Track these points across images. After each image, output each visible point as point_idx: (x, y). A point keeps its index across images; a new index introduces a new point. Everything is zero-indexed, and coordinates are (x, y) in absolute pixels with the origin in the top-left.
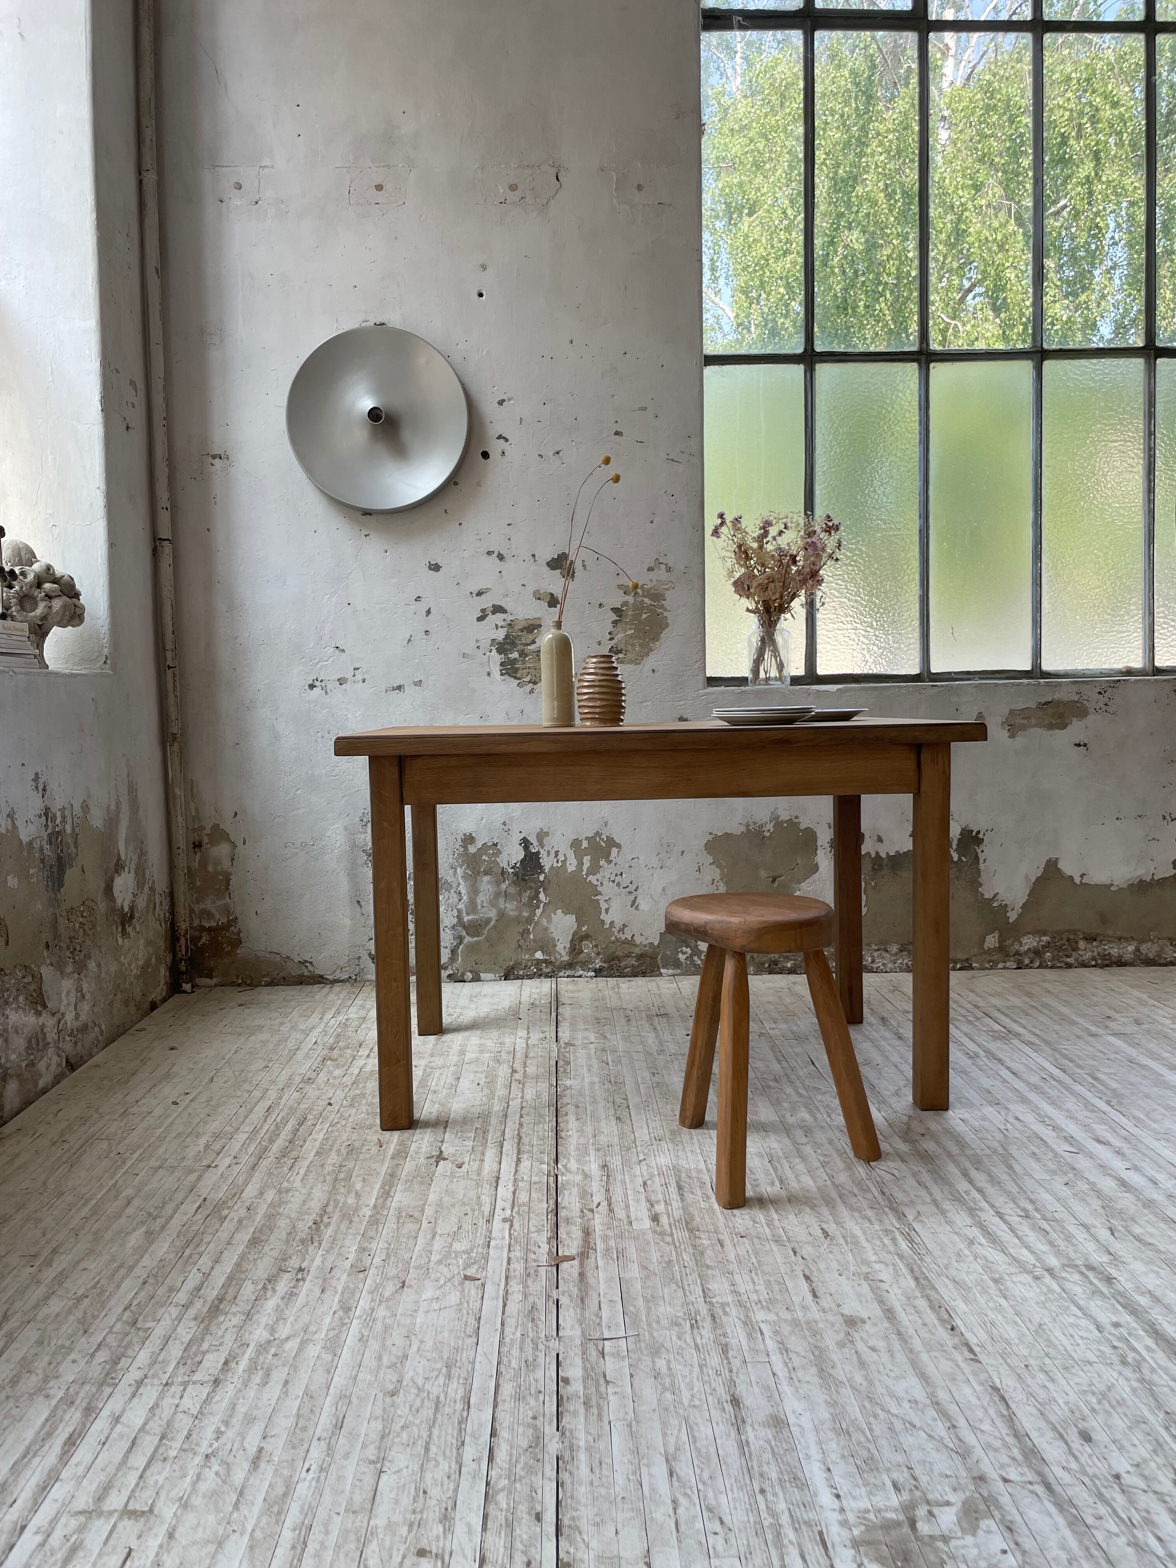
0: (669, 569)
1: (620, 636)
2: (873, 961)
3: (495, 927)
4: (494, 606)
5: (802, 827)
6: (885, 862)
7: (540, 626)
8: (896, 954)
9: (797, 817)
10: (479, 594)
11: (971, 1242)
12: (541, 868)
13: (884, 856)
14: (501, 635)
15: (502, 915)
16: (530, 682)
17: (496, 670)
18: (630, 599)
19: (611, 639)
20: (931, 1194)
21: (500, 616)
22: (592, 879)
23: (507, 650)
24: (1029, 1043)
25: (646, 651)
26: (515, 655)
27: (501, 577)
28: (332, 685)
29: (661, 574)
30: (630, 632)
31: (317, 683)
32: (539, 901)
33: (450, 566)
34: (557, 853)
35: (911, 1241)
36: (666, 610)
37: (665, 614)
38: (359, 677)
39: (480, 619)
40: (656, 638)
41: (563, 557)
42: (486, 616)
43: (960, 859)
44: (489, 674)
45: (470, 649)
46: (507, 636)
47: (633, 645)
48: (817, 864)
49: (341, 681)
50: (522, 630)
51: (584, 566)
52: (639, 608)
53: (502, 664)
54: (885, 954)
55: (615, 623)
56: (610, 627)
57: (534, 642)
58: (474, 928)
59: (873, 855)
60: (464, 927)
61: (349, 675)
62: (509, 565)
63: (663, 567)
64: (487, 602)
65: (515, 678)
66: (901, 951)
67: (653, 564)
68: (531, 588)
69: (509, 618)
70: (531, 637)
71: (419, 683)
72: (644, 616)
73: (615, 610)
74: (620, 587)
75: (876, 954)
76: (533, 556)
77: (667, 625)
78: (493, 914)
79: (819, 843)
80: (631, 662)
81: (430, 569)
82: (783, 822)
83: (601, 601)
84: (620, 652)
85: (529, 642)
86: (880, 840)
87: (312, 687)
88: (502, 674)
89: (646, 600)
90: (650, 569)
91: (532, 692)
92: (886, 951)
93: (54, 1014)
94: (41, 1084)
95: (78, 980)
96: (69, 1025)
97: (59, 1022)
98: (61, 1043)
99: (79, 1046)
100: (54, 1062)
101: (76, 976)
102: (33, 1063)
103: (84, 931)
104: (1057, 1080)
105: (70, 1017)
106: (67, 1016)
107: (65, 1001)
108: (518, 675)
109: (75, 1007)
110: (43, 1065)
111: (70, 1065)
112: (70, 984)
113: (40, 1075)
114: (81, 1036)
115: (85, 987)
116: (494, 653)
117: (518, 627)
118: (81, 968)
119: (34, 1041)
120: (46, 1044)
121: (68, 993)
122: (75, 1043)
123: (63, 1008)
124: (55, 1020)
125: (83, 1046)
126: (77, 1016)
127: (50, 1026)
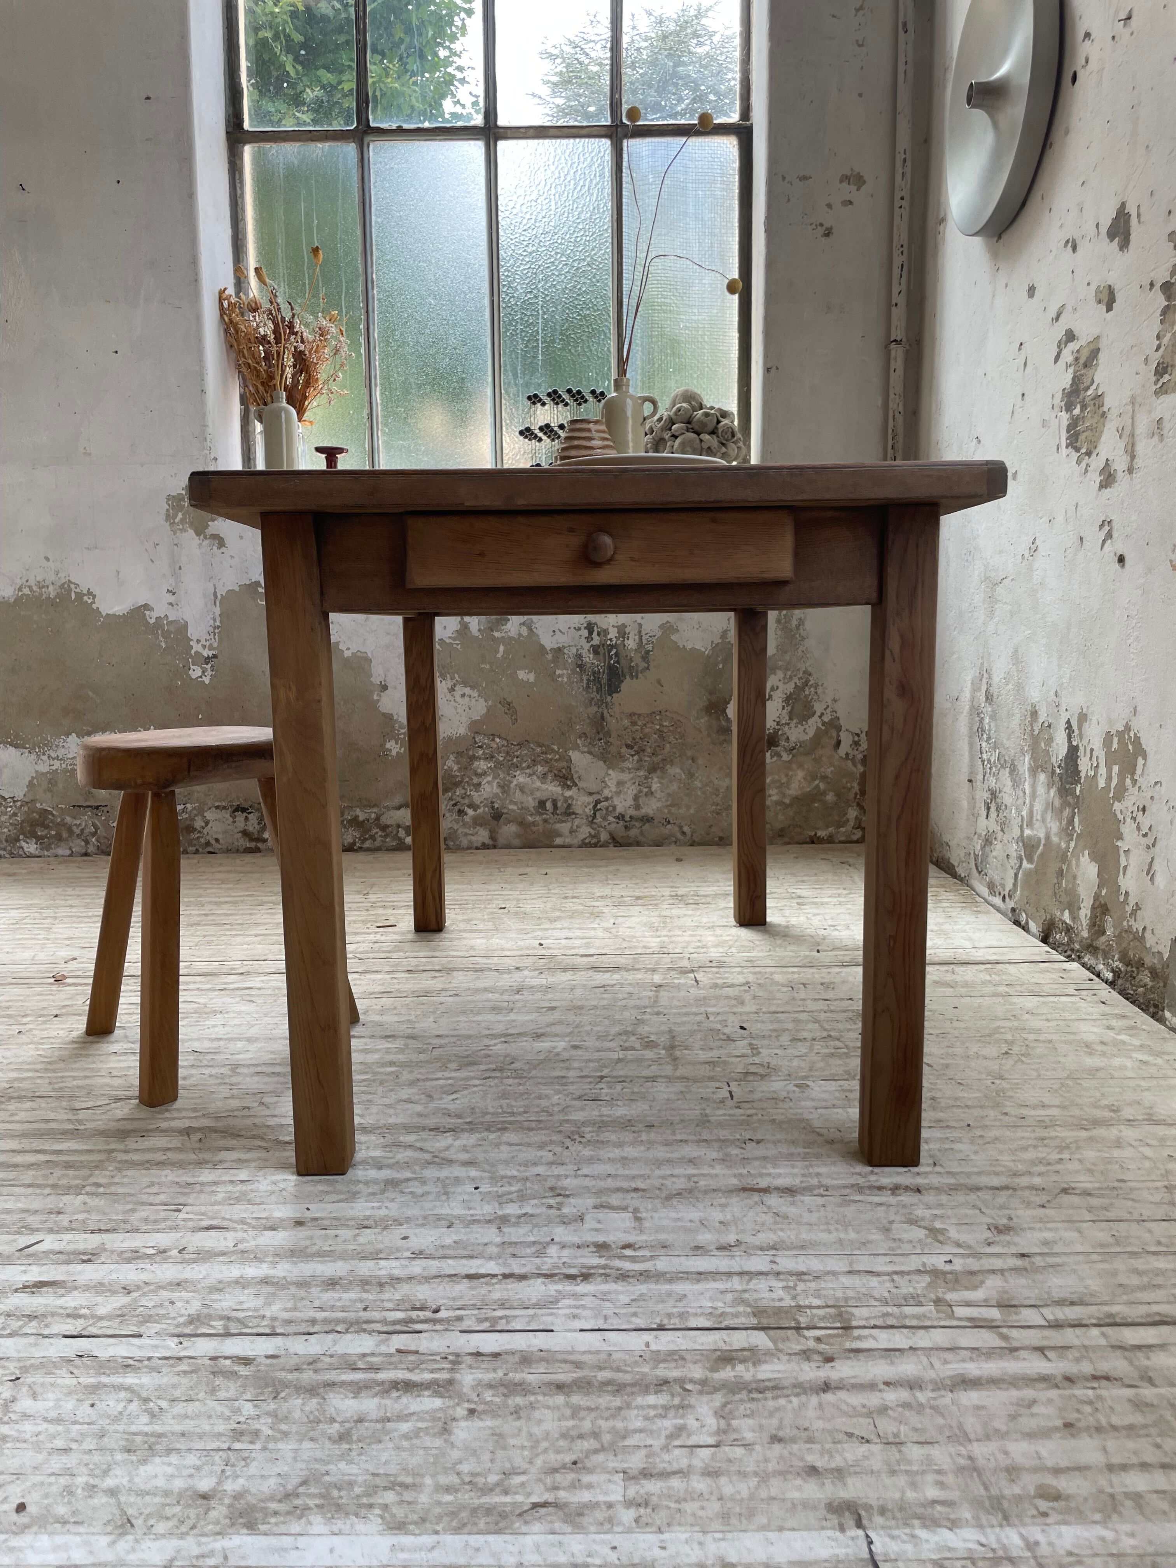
1: (1167, 339)
3: (1042, 854)
4: (1067, 332)
7: (1098, 351)
10: (1058, 317)
12: (1078, 772)
14: (1066, 380)
15: (1048, 837)
16: (1086, 453)
17: (1064, 439)
19: (1158, 348)
21: (1070, 347)
22: (1117, 806)
23: (1072, 403)
27: (1073, 280)
32: (1074, 828)
33: (1041, 282)
34: (1092, 750)
39: (1057, 359)
41: (1122, 210)
42: (1061, 350)
44: (1059, 450)
45: (1047, 411)
46: (1073, 379)
50: (1085, 365)
51: (1139, 216)
53: (1068, 429)
55: (1165, 312)
56: (1157, 325)
57: (1093, 382)
58: (1029, 847)
60: (1023, 842)
62: (1079, 255)
64: (1062, 329)
65: (1077, 449)
68: (1093, 287)
69: (1077, 346)
70: (1090, 373)
71: (1015, 476)
73: (1165, 288)
76: (1097, 226)
78: (1042, 835)
81: (1029, 296)
83: (1153, 275)
84: (1165, 370)
85: (1089, 382)
88: (1067, 447)
91: (1086, 470)
93: (591, 794)
94: (558, 841)
95: (646, 778)
96: (620, 809)
97: (598, 802)
98: (599, 820)
99: (633, 833)
100: (585, 831)
101: (642, 773)
102: (545, 821)
103: (662, 738)
104: (419, 1327)
105: (623, 804)
106: (616, 801)
107: (614, 789)
108: (1078, 444)
109: (636, 798)
110: (564, 827)
111: (616, 842)
112: (625, 776)
113: (560, 835)
114: (637, 824)
115: (655, 786)
116: (1064, 413)
117: (1082, 361)
118: (653, 769)
119: (549, 805)
120: (569, 812)
121: (620, 783)
122: (626, 827)
123: (606, 793)
124: (591, 799)
125: (642, 834)
126: (637, 807)
127: (582, 803)
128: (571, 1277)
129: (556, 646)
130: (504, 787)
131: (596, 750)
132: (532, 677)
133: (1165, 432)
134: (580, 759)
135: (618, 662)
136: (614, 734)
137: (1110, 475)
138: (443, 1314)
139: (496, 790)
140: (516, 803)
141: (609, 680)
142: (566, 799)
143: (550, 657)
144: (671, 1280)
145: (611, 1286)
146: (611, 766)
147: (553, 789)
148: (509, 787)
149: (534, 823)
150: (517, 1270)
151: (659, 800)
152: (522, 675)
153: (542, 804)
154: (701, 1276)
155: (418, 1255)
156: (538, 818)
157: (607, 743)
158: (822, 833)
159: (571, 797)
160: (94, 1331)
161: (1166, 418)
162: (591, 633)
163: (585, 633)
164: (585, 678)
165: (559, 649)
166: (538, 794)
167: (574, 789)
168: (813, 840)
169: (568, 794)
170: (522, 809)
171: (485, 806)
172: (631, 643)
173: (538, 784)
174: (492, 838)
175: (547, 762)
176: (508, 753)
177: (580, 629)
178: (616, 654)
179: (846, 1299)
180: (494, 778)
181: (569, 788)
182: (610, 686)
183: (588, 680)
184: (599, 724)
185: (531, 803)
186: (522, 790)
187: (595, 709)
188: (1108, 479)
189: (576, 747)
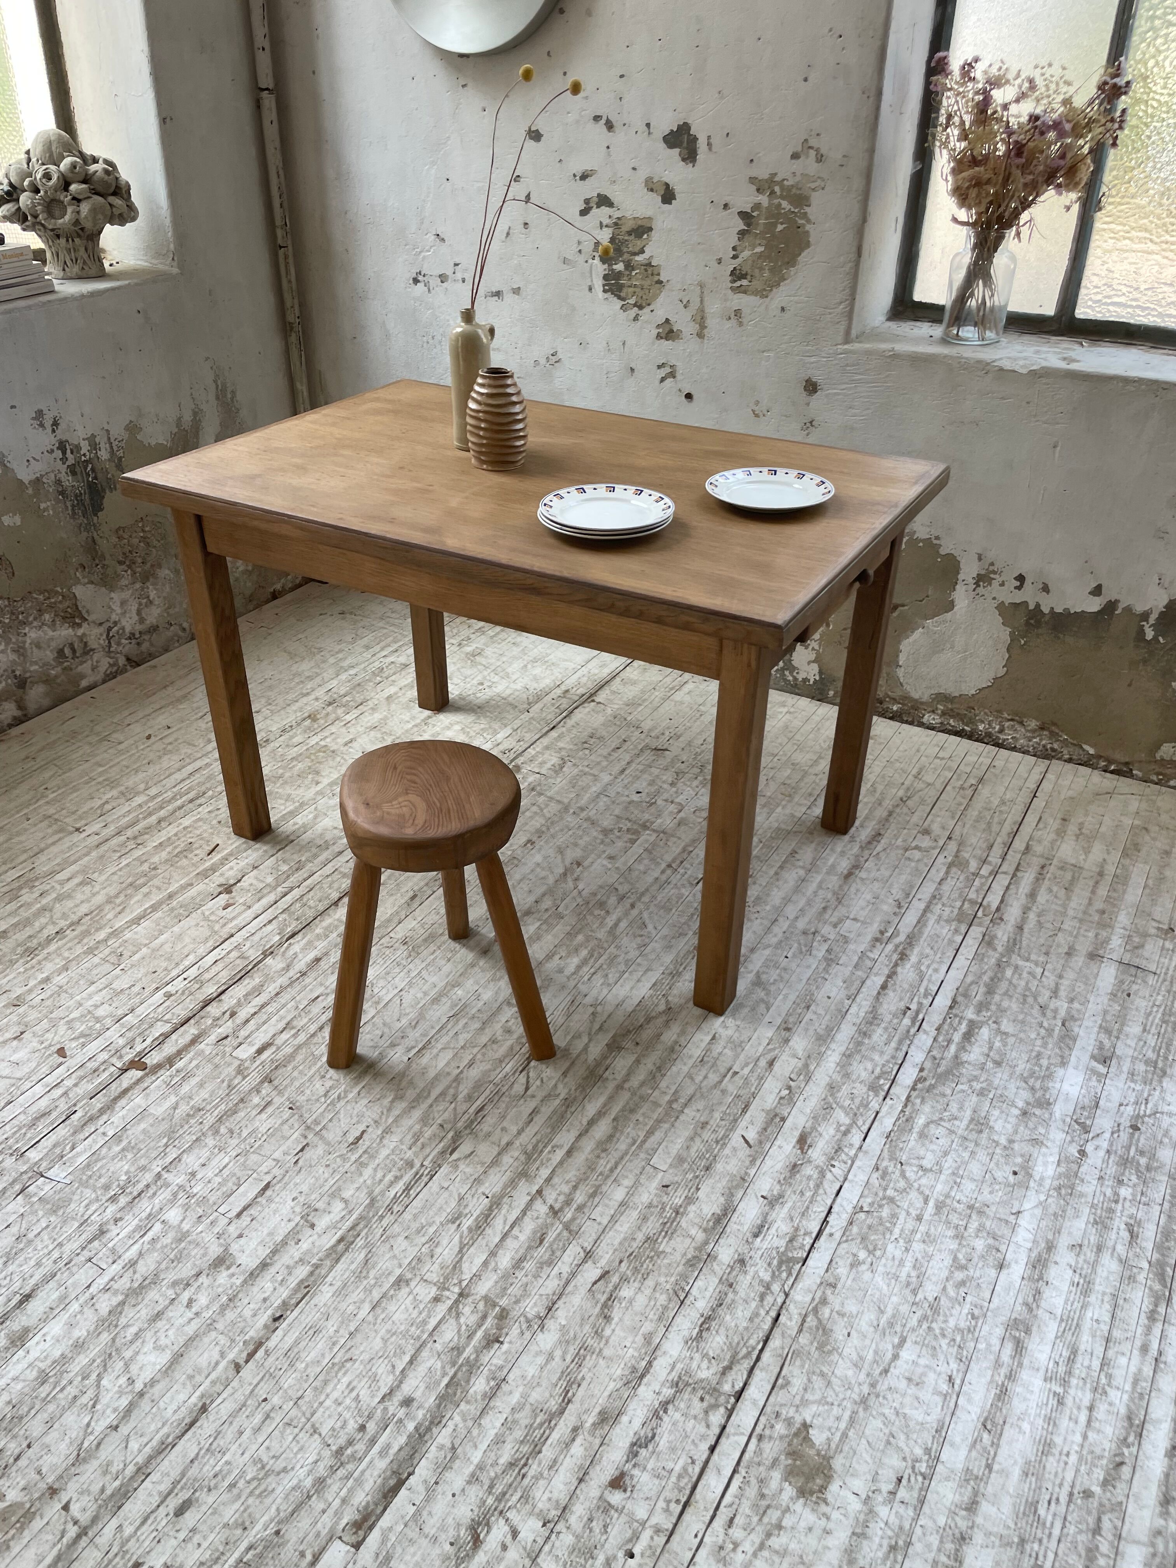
0: (820, 158)
1: (746, 254)
2: (1001, 731)
4: (599, 195)
5: (943, 551)
6: (1047, 618)
7: (650, 229)
8: (1034, 731)
9: (937, 538)
10: (584, 177)
11: (455, 1219)
13: (1046, 610)
14: (605, 236)
16: (635, 305)
17: (598, 283)
18: (764, 200)
19: (735, 257)
20: (520, 1133)
21: (605, 210)
23: (612, 259)
24: (987, 940)
25: (777, 279)
26: (619, 267)
27: (609, 155)
28: (435, 282)
29: (808, 164)
30: (759, 249)
31: (420, 278)
33: (552, 134)
35: (408, 1189)
36: (809, 221)
37: (808, 227)
38: (459, 276)
39: (584, 212)
40: (791, 262)
41: (684, 128)
42: (591, 208)
43: (1155, 638)
44: (590, 289)
45: (570, 252)
46: (612, 240)
47: (761, 269)
48: (952, 602)
49: (443, 278)
50: (629, 233)
51: (709, 144)
52: (775, 214)
53: (605, 277)
54: (1017, 726)
55: (742, 234)
56: (734, 240)
57: (642, 251)
59: (1031, 607)
61: (449, 272)
62: (619, 138)
63: (812, 153)
64: (591, 189)
65: (620, 298)
66: (1042, 728)
67: (799, 149)
68: (642, 175)
69: (618, 214)
70: (639, 243)
71: (517, 291)
72: (780, 228)
73: (744, 215)
74: (752, 180)
75: (1007, 724)
76: (648, 125)
77: (808, 245)
79: (961, 577)
80: (756, 293)
81: (531, 138)
82: (918, 540)
83: (727, 199)
84: (743, 276)
85: (637, 250)
86: (1046, 589)
87: (416, 281)
88: (605, 291)
89: (785, 204)
90: (795, 156)
91: (636, 319)
92: (1021, 723)
93: (101, 624)
94: (84, 683)
95: (142, 589)
96: (128, 629)
97: (109, 629)
98: (114, 647)
99: (145, 646)
100: (105, 664)
101: (138, 585)
102: (65, 669)
103: (148, 544)
104: (921, 1017)
105: (129, 623)
106: (124, 622)
107: (119, 611)
108: (623, 294)
109: (139, 612)
110: (85, 668)
111: (134, 662)
112: (126, 595)
113: (82, 676)
114: (146, 637)
115: (153, 594)
116: (597, 261)
117: (625, 228)
118: (145, 578)
119: (67, 651)
120: (87, 651)
121: (123, 603)
122: (138, 644)
123: (114, 617)
124: (102, 629)
125: (152, 645)
126: (142, 620)
127: (94, 635)
128: (901, 959)
129: (33, 477)
130: (20, 651)
131: (95, 578)
132: (18, 520)
133: (745, 321)
134: (83, 592)
135: (96, 478)
136: (108, 557)
137: (671, 331)
138: (914, 1007)
139: (13, 657)
140: (36, 663)
141: (92, 499)
142: (81, 638)
143: (30, 491)
144: (921, 932)
145: (916, 950)
146: (112, 589)
147: (65, 633)
148: (23, 648)
149: (56, 676)
150: (886, 971)
151: (158, 606)
152: (7, 520)
153: (61, 652)
154: (921, 921)
155: (852, 998)
156: (59, 669)
157: (104, 566)
158: (278, 587)
159: (84, 634)
160: (865, 1128)
161: (745, 311)
162: (64, 453)
163: (59, 454)
164: (69, 504)
165: (38, 479)
166: (53, 644)
167: (85, 625)
168: (275, 596)
169: (80, 632)
170: (44, 665)
171: (8, 677)
172: (104, 454)
173: (51, 633)
174: (20, 708)
175: (50, 606)
176: (12, 613)
177: (52, 451)
178: (93, 470)
179: (960, 895)
180: (7, 644)
181: (79, 625)
182: (93, 506)
183: (73, 506)
184: (92, 548)
185: (49, 655)
186: (38, 646)
187: (85, 534)
188: (668, 332)
189: (78, 582)
